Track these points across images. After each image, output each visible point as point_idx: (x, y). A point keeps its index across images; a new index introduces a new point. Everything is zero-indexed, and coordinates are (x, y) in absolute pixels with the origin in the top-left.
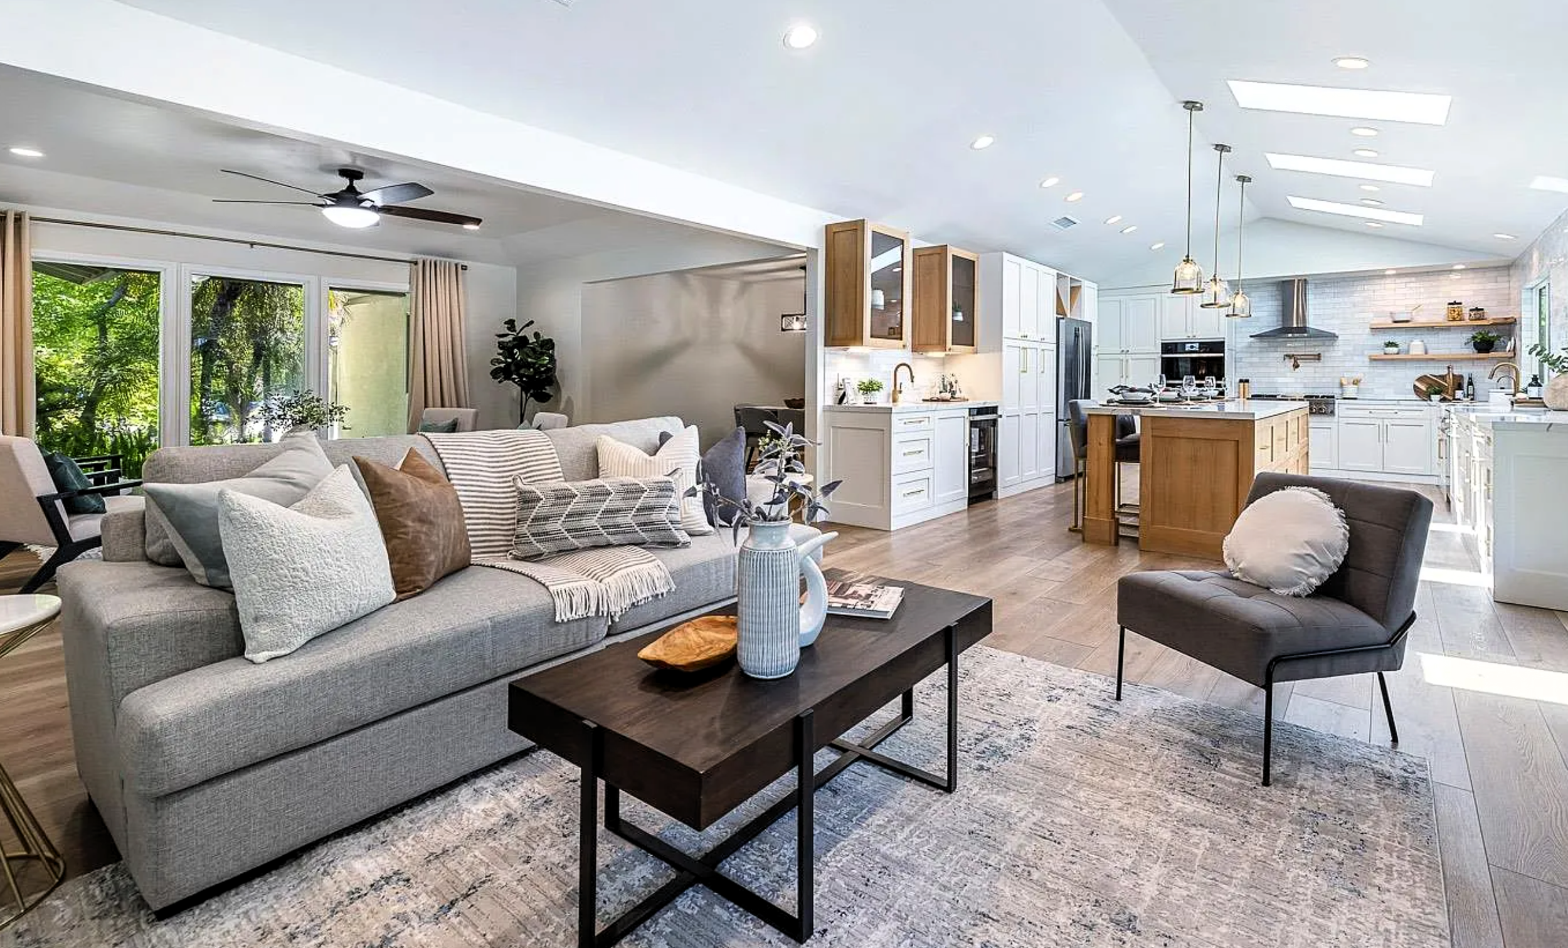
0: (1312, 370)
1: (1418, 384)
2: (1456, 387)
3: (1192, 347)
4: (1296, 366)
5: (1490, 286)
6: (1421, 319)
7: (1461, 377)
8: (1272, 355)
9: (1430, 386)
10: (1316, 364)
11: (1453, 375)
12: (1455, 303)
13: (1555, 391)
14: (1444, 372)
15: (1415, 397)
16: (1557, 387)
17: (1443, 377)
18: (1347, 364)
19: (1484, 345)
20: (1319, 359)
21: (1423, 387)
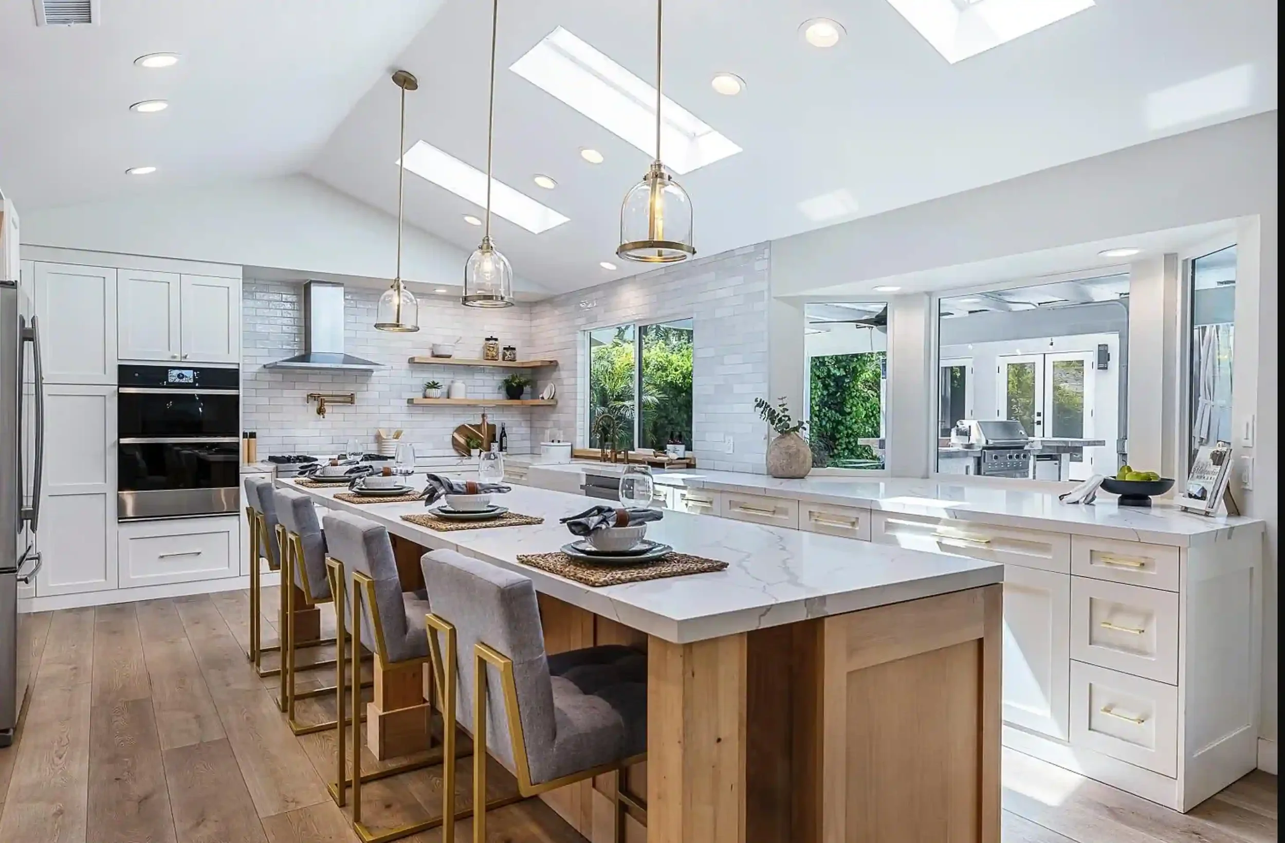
0: (341, 417)
1: (456, 435)
2: (491, 439)
3: (180, 376)
4: (321, 411)
5: (518, 323)
6: (459, 355)
7: (494, 426)
8: (286, 393)
9: (469, 438)
10: (348, 409)
11: (487, 424)
12: (491, 339)
13: (790, 455)
14: (478, 421)
15: (453, 452)
16: (790, 451)
17: (478, 427)
18: (383, 410)
19: (514, 390)
20: (352, 402)
21: (462, 440)
